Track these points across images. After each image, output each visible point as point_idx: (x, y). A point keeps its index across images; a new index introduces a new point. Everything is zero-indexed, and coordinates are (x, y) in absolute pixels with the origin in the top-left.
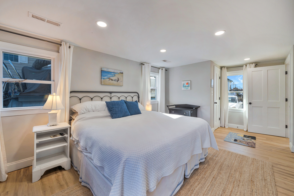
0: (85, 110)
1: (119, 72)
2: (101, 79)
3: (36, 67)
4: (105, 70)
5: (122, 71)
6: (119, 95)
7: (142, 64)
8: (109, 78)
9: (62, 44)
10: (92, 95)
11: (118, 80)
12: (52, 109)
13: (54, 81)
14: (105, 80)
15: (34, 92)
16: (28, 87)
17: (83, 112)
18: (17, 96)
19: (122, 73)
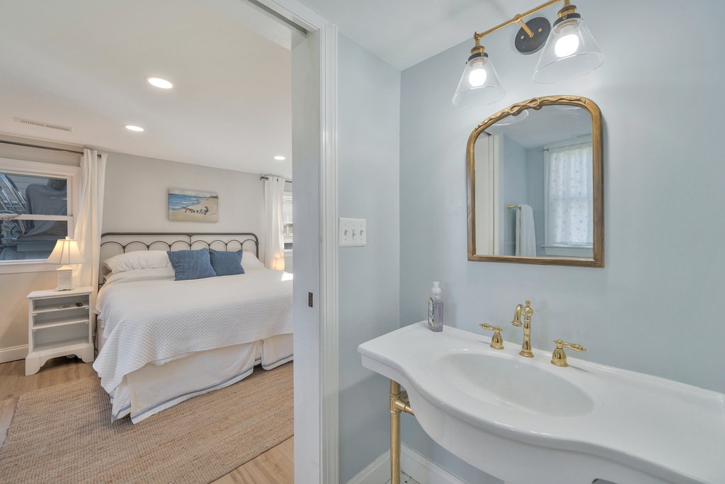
0: (124, 266)
1: (208, 195)
2: (169, 209)
3: (53, 185)
4: (177, 192)
5: (216, 193)
6: (209, 239)
7: (263, 178)
8: (185, 208)
9: (85, 151)
10: (148, 240)
11: (207, 211)
12: (62, 262)
13: (72, 215)
14: (176, 211)
15: (45, 234)
16: (36, 224)
17: (122, 269)
18: (13, 241)
19: (216, 197)
